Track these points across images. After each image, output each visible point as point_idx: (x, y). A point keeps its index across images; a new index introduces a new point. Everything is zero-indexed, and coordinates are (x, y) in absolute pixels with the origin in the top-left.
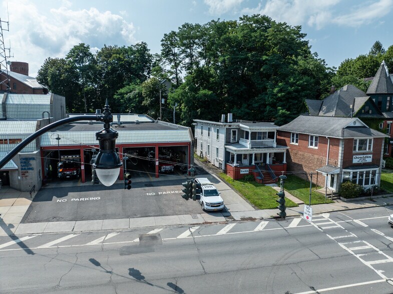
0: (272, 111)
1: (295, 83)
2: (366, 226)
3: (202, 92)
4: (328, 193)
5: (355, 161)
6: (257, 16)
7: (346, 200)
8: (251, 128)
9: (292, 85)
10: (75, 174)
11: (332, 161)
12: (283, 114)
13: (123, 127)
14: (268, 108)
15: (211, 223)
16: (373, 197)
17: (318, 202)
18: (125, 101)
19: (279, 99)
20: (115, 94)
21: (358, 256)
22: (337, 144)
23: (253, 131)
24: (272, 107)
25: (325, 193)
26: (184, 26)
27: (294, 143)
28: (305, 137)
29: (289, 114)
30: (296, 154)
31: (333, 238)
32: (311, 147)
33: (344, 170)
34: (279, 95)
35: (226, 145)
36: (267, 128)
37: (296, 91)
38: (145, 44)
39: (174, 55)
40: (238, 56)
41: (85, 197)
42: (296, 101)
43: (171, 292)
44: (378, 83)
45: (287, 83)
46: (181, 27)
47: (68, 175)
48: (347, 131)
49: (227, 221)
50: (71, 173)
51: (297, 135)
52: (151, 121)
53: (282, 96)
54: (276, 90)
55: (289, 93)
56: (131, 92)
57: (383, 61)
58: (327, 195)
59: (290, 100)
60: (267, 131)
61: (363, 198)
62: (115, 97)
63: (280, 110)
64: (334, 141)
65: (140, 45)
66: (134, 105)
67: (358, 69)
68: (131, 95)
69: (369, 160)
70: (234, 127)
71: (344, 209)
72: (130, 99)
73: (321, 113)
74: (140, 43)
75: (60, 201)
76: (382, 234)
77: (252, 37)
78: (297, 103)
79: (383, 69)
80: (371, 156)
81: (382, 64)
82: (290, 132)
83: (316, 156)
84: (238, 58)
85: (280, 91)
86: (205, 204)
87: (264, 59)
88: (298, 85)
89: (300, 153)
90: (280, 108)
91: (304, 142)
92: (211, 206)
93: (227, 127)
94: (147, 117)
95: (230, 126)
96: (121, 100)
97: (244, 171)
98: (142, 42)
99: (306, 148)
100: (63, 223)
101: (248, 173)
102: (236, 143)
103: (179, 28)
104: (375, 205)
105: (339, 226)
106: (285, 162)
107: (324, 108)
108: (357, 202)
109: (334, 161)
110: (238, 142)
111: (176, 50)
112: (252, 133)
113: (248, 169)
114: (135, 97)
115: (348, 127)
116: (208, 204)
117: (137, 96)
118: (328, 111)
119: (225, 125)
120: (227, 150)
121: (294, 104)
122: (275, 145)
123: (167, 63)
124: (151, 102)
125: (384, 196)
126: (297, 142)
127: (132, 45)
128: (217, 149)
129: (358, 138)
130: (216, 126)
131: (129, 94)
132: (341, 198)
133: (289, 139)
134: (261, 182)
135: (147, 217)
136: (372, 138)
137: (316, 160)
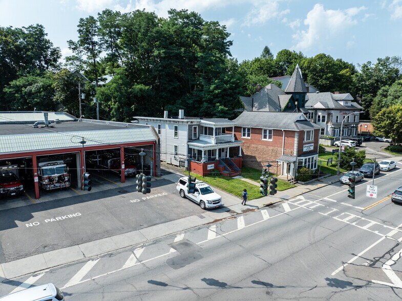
0: (209, 108)
1: (229, 81)
2: (336, 201)
3: (138, 87)
4: (289, 179)
5: (305, 150)
6: (184, 12)
7: (303, 183)
8: (217, 124)
9: (227, 82)
10: (22, 189)
11: (288, 151)
12: (222, 109)
13: (52, 127)
14: (205, 104)
15: (221, 220)
16: (320, 178)
17: (286, 188)
18: (22, 97)
19: (216, 96)
20: (5, 87)
21: (354, 224)
22: (293, 135)
23: (217, 127)
24: (209, 103)
25: (286, 179)
26: (104, 12)
27: (246, 137)
28: (258, 131)
29: (227, 110)
30: (249, 147)
31: (326, 214)
32: (265, 140)
33: (299, 158)
34: (217, 92)
35: (189, 142)
36: (221, 124)
37: (231, 88)
38: (41, 26)
39: (94, 44)
40: (172, 51)
41: (59, 215)
42: (231, 98)
43: (263, 289)
44: (296, 83)
45: (222, 80)
46: (101, 13)
47: (13, 192)
48: (298, 124)
49: (233, 215)
50: (17, 189)
51: (249, 129)
52: (72, 119)
53: (219, 93)
54: (212, 87)
55: (225, 90)
56: (30, 84)
57: (297, 65)
58: (289, 180)
59: (226, 97)
60: (222, 127)
61: (314, 180)
62: (6, 90)
63: (218, 106)
64: (289, 133)
65: (36, 28)
66: (38, 101)
67: (257, 69)
68: (33, 88)
69: (312, 148)
70: (195, 124)
71: (308, 190)
72: (30, 94)
73: (254, 109)
74: (35, 26)
75: (32, 225)
76: (351, 205)
77: (184, 33)
78: (232, 100)
79: (298, 71)
80: (313, 144)
81: (297, 67)
82: (241, 127)
83: (271, 148)
84: (172, 53)
85: (216, 88)
86: (206, 202)
87: (199, 56)
88: (233, 83)
89: (253, 146)
90: (219, 104)
91: (257, 136)
92: (214, 204)
93: (189, 123)
94: (66, 114)
95: (192, 122)
96: (16, 95)
97: (210, 167)
98: (38, 25)
99: (260, 141)
100: (65, 250)
101: (213, 168)
102: (197, 140)
103: (99, 14)
104: (325, 185)
105: (319, 204)
106: (240, 155)
107: (256, 104)
108: (312, 183)
109: (290, 151)
110: (199, 138)
111: (96, 39)
112: (216, 129)
113: (213, 165)
114: (38, 91)
115: (297, 121)
116: (209, 202)
117: (42, 89)
118: (261, 106)
119: (187, 122)
120: (190, 147)
121: (229, 101)
122: (233, 140)
123: (83, 53)
124: (66, 97)
125: (325, 176)
126: (249, 135)
127: (23, 27)
128: (176, 147)
129: (306, 130)
130: (173, 123)
131: (28, 87)
132: (299, 182)
133: (240, 133)
134: (229, 175)
135: (155, 225)
136: (313, 129)
137: (271, 151)
